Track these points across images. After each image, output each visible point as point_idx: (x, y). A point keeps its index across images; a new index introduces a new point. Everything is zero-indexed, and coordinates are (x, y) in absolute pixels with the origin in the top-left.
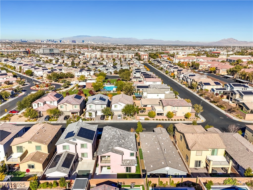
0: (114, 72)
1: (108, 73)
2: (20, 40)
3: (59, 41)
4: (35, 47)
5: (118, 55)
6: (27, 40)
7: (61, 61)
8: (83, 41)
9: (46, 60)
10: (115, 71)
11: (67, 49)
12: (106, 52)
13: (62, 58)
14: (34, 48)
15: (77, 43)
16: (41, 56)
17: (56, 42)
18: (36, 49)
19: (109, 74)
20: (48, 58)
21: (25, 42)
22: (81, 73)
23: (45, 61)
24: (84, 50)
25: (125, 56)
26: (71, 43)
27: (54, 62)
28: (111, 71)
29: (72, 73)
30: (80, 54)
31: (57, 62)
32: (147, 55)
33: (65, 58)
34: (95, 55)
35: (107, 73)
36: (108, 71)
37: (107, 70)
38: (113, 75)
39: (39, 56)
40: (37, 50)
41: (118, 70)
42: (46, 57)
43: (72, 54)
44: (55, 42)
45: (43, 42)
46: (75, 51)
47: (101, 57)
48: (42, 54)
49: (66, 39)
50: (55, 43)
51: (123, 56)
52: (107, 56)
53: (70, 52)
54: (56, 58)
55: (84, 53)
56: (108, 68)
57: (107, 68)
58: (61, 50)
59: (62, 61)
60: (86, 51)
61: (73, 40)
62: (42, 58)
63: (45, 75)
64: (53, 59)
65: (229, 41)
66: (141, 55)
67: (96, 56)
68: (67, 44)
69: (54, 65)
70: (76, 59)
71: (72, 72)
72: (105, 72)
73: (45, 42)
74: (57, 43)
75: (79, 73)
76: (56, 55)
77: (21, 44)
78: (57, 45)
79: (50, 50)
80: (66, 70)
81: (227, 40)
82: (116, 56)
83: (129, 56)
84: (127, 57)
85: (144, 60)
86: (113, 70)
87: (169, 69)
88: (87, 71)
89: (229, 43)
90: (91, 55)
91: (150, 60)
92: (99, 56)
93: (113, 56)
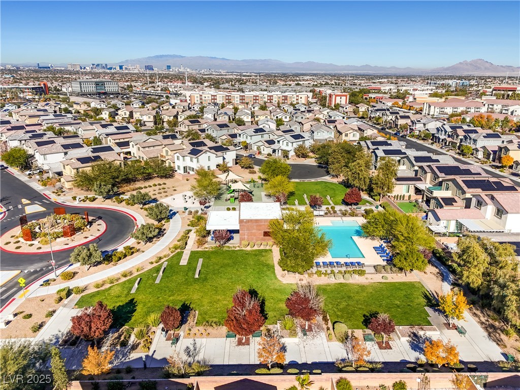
0: (296, 150)
1: (274, 152)
3: (118, 67)
4: (66, 80)
5: (270, 96)
6: (50, 66)
7: (125, 113)
8: (169, 67)
9: (85, 111)
11: (136, 84)
12: (228, 89)
13: (126, 105)
14: (62, 81)
15: (156, 70)
16: (73, 99)
17: (111, 69)
18: (65, 83)
20: (89, 105)
21: (46, 69)
22: (195, 160)
23: (82, 112)
24: (176, 84)
25: (288, 98)
26: (142, 71)
27: (105, 115)
28: (284, 147)
29: (162, 156)
30: (169, 95)
31: (113, 115)
32: (346, 96)
33: (135, 106)
34: (213, 97)
35: (270, 155)
37: (271, 143)
39: (68, 98)
40: (68, 84)
41: (307, 145)
42: (85, 103)
43: (149, 95)
44: (108, 69)
46: (155, 88)
47: (227, 101)
48: (78, 95)
49: (133, 62)
50: (108, 71)
51: (284, 98)
52: (242, 99)
53: (144, 88)
54: (112, 103)
55: (176, 91)
58: (122, 84)
59: (128, 113)
60: (180, 87)
61: (147, 65)
62: (74, 105)
63: (69, 172)
64: (103, 106)
66: (328, 95)
67: (214, 99)
68: (135, 74)
69: (104, 126)
70: (165, 108)
71: (164, 154)
72: (265, 149)
73: (88, 69)
74: (113, 71)
75: (188, 159)
76: (111, 96)
77: (37, 72)
78: (113, 74)
79: (97, 84)
80: (144, 147)
81: (470, 64)
82: (265, 98)
83: (299, 98)
84: (295, 100)
85: (343, 107)
86: (292, 143)
87: (470, 139)
88: (215, 152)
89: (476, 69)
90: (202, 96)
91: (358, 107)
92: (221, 99)
93: (258, 100)
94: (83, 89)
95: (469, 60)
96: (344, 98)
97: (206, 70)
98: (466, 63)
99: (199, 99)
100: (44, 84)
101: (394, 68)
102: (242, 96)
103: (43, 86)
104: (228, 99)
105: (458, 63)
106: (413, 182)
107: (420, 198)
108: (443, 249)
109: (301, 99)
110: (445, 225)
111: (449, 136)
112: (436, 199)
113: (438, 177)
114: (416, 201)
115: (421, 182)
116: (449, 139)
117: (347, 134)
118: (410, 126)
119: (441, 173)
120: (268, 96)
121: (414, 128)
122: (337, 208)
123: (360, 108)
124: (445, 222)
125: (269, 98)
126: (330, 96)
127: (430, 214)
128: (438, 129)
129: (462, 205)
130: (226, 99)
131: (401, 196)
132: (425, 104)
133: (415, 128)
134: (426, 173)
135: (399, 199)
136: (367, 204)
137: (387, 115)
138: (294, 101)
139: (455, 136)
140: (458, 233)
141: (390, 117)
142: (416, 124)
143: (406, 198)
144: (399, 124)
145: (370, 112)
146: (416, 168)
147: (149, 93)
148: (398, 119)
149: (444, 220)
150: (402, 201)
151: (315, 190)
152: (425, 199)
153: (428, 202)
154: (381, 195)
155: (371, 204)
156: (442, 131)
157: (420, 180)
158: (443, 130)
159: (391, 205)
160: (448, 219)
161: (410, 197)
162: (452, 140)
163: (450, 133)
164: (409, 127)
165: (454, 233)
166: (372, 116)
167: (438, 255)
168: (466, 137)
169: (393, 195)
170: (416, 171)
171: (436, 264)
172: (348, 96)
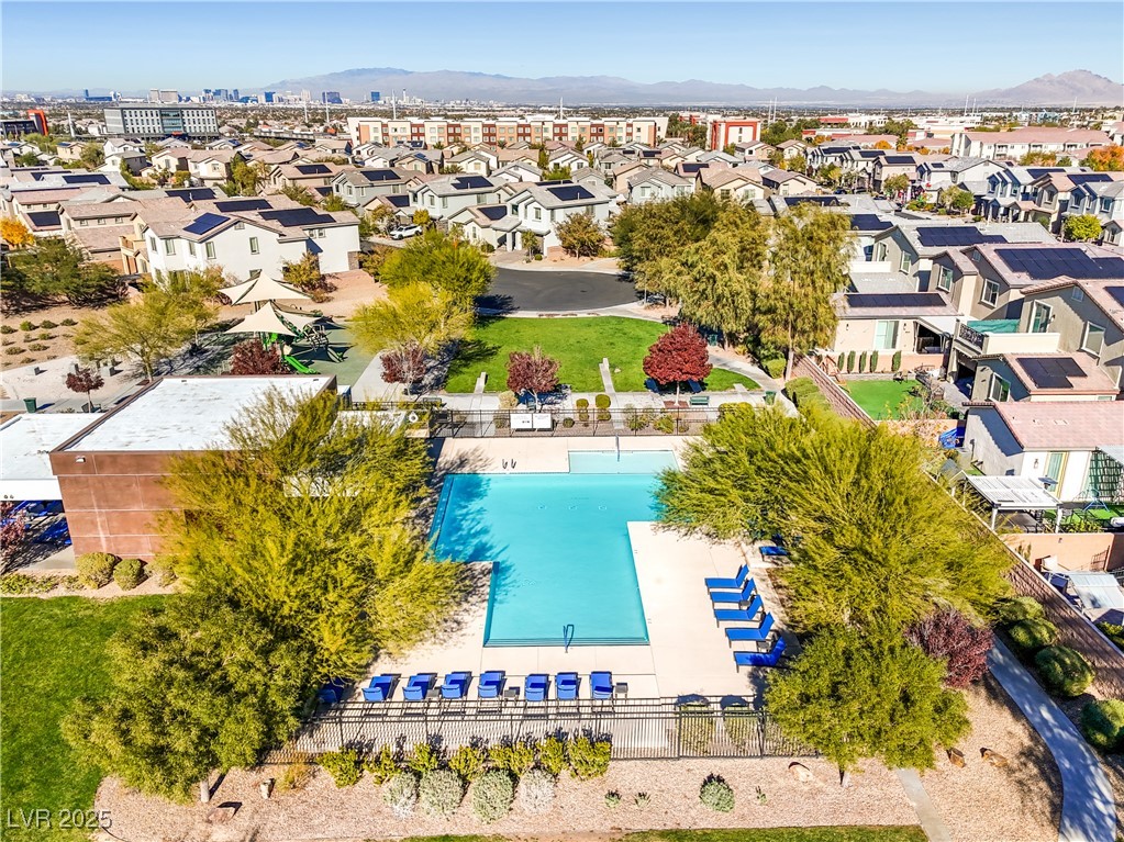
0: (565, 232)
1: (502, 241)
2: (83, 94)
3: (264, 97)
5: (561, 126)
6: (112, 94)
7: (167, 161)
8: (376, 96)
10: (578, 220)
15: (347, 103)
17: (245, 100)
19: (513, 260)
22: (200, 248)
25: (606, 131)
26: (316, 104)
27: (113, 166)
28: (530, 224)
29: (127, 244)
32: (754, 125)
35: (490, 249)
36: (507, 222)
37: (495, 213)
38: (555, 261)
41: (601, 217)
43: (287, 139)
44: (241, 101)
45: (188, 99)
47: (451, 139)
49: (297, 86)
50: (239, 105)
51: (594, 130)
52: (490, 135)
56: (504, 196)
57: (491, 200)
61: (326, 92)
64: (132, 150)
65: (1068, 82)
66: (709, 126)
72: (479, 233)
74: (250, 105)
75: (181, 245)
79: (163, 113)
80: (83, 220)
81: (1058, 82)
82: (546, 130)
83: (635, 130)
84: (623, 134)
85: (743, 150)
86: (552, 209)
87: (1094, 196)
88: (281, 228)
89: (1073, 94)
90: (386, 126)
91: (782, 149)
92: (436, 135)
93: (529, 135)
94: (129, 126)
95: (1056, 74)
96: (748, 131)
97: (458, 102)
98: (1050, 80)
99: (380, 135)
100: (37, 116)
101: (884, 92)
102: (490, 126)
103: (33, 119)
104: (454, 134)
105: (1032, 79)
106: (913, 311)
107: (933, 362)
108: (1048, 602)
109: (638, 134)
110: (1041, 472)
111: (1026, 196)
112: (997, 362)
113: (1006, 287)
114: (921, 375)
115: (939, 309)
116: (1029, 205)
117: (728, 191)
118: (914, 182)
119: (1014, 270)
120: (555, 126)
121: (923, 184)
122: (619, 402)
123: (786, 151)
124: (1043, 457)
125: (557, 130)
126: (715, 126)
127: (975, 425)
128: (993, 181)
129: (1106, 387)
130: (449, 135)
131: (863, 357)
132: (957, 136)
133: (928, 185)
134: (958, 274)
135: (856, 368)
136: (739, 387)
137: (853, 160)
138: (620, 138)
139: (1046, 193)
140: (1100, 505)
141: (862, 165)
142: (930, 172)
143: (884, 364)
144: (883, 179)
145: (810, 157)
146: (925, 265)
147: (287, 136)
148: (881, 166)
149: (1040, 450)
150: (866, 376)
151: (572, 341)
152: (954, 367)
153: (965, 377)
154: (791, 355)
155: (751, 385)
156: (1005, 183)
157: (935, 301)
158: (1009, 180)
159: (823, 390)
160: (1058, 445)
161: (896, 359)
162: (1035, 207)
163: (1029, 189)
164: (910, 183)
165: (1084, 505)
166: (815, 166)
167: (1021, 635)
168: (1078, 195)
169: (835, 355)
170: (924, 277)
171: (1009, 689)
172: (759, 127)
